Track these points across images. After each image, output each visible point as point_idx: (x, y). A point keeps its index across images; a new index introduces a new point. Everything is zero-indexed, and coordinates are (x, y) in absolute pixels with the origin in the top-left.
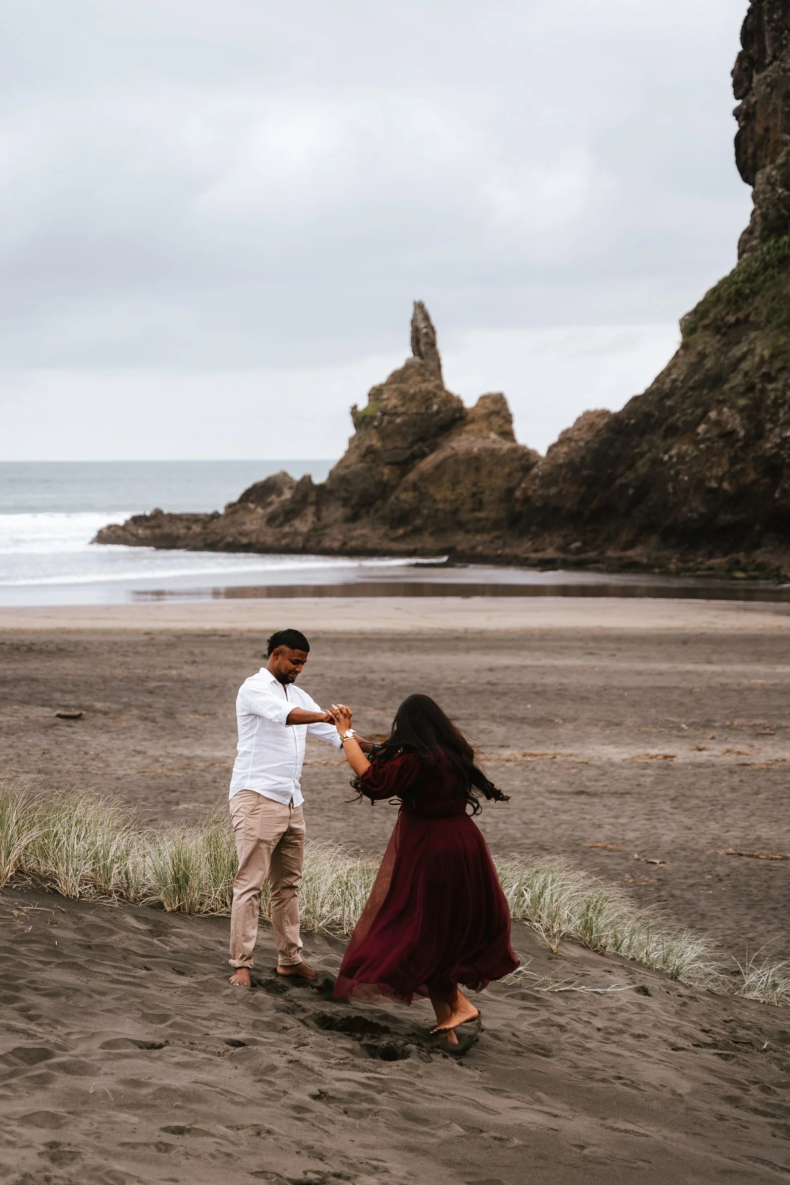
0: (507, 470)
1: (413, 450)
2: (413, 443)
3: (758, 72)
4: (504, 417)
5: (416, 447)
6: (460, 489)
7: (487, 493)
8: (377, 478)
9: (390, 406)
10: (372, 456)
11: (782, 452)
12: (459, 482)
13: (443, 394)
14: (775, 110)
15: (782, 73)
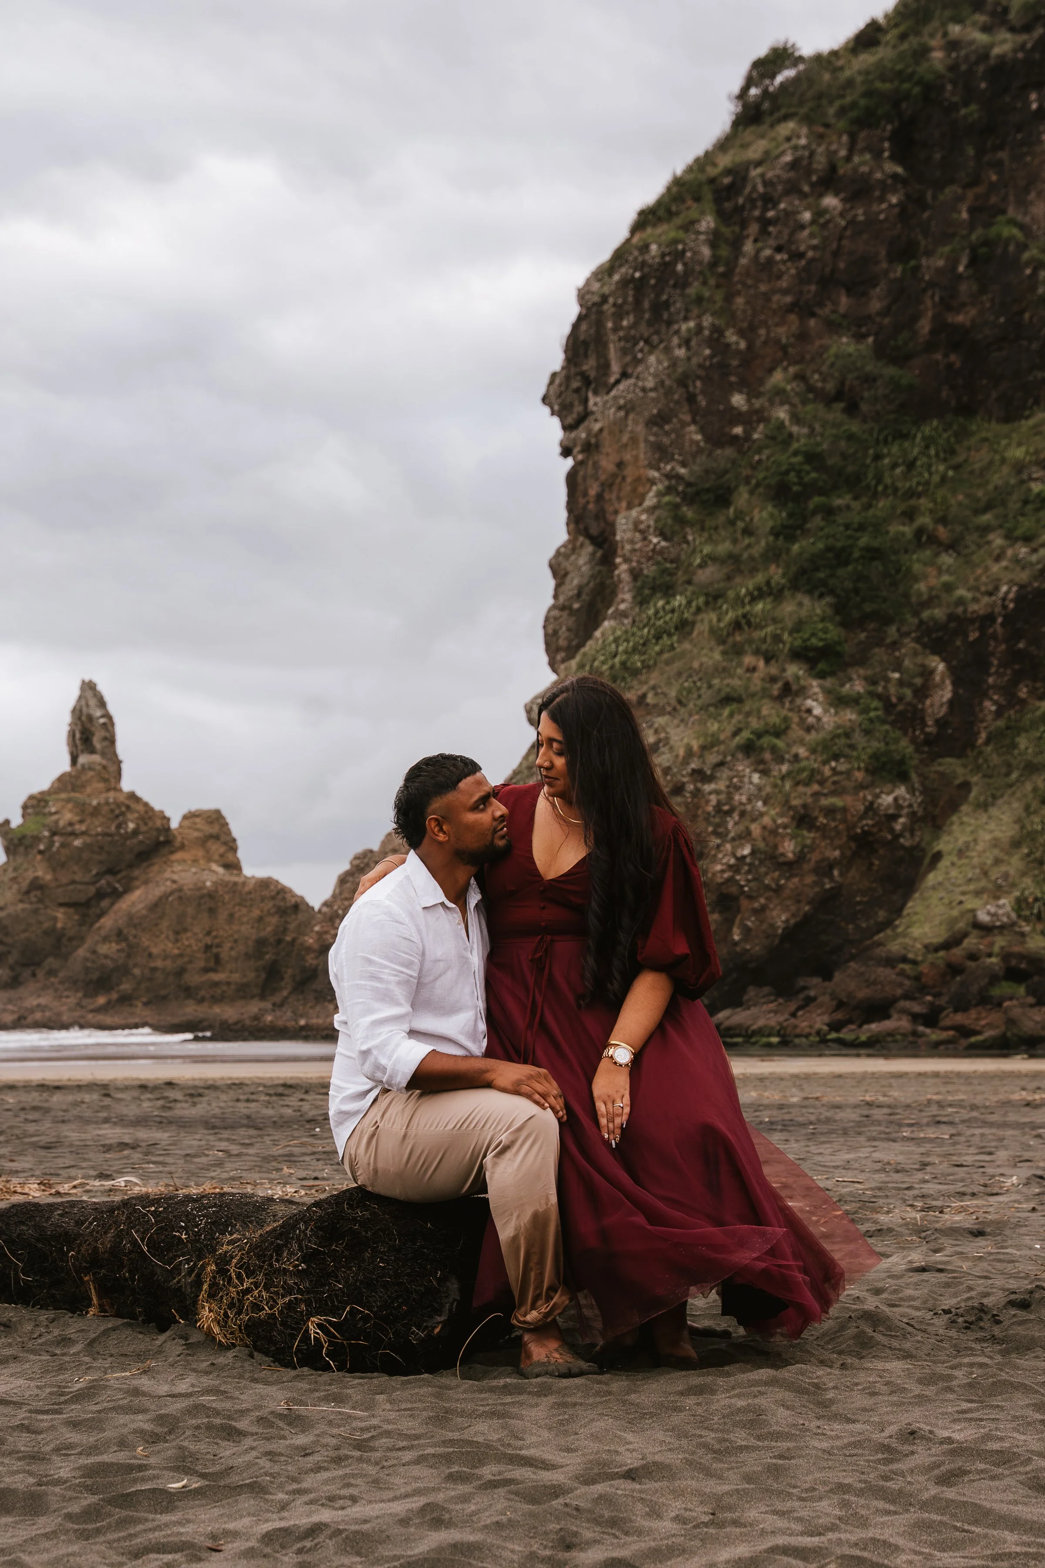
0: (256, 913)
1: (98, 885)
2: (99, 875)
3: (596, 393)
4: (225, 844)
5: (103, 882)
6: (187, 939)
7: (227, 945)
8: (46, 925)
9: (61, 823)
10: (38, 893)
11: (738, 877)
12: (185, 930)
13: (140, 808)
14: (634, 440)
15: (641, 394)
